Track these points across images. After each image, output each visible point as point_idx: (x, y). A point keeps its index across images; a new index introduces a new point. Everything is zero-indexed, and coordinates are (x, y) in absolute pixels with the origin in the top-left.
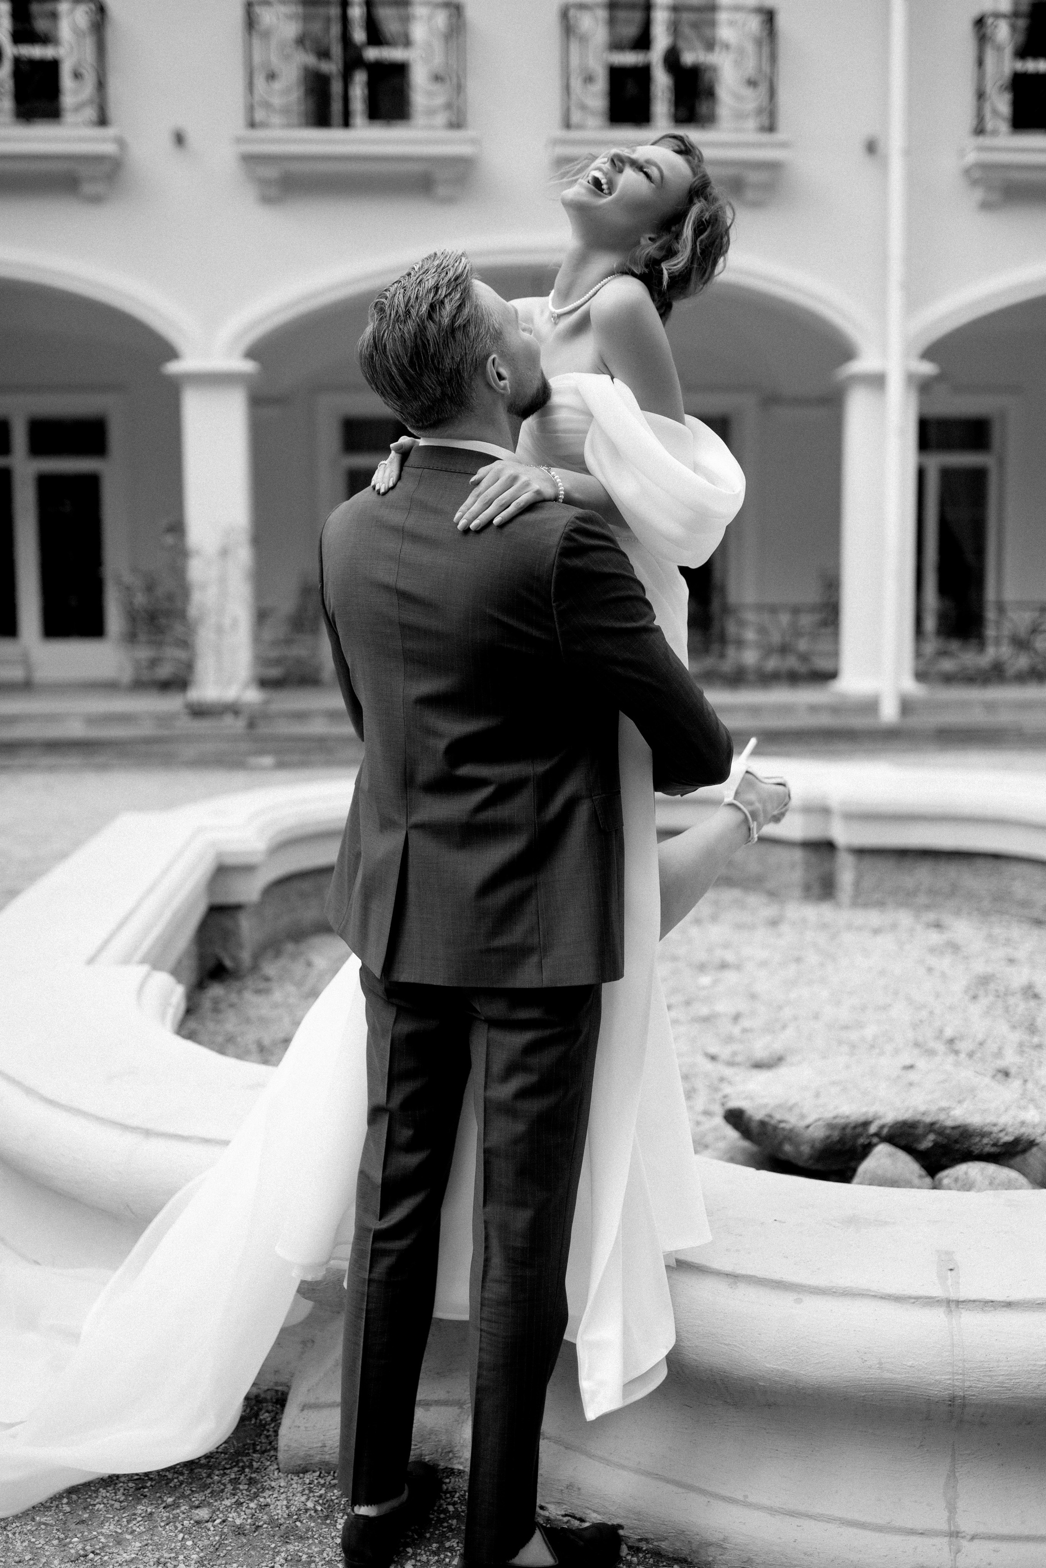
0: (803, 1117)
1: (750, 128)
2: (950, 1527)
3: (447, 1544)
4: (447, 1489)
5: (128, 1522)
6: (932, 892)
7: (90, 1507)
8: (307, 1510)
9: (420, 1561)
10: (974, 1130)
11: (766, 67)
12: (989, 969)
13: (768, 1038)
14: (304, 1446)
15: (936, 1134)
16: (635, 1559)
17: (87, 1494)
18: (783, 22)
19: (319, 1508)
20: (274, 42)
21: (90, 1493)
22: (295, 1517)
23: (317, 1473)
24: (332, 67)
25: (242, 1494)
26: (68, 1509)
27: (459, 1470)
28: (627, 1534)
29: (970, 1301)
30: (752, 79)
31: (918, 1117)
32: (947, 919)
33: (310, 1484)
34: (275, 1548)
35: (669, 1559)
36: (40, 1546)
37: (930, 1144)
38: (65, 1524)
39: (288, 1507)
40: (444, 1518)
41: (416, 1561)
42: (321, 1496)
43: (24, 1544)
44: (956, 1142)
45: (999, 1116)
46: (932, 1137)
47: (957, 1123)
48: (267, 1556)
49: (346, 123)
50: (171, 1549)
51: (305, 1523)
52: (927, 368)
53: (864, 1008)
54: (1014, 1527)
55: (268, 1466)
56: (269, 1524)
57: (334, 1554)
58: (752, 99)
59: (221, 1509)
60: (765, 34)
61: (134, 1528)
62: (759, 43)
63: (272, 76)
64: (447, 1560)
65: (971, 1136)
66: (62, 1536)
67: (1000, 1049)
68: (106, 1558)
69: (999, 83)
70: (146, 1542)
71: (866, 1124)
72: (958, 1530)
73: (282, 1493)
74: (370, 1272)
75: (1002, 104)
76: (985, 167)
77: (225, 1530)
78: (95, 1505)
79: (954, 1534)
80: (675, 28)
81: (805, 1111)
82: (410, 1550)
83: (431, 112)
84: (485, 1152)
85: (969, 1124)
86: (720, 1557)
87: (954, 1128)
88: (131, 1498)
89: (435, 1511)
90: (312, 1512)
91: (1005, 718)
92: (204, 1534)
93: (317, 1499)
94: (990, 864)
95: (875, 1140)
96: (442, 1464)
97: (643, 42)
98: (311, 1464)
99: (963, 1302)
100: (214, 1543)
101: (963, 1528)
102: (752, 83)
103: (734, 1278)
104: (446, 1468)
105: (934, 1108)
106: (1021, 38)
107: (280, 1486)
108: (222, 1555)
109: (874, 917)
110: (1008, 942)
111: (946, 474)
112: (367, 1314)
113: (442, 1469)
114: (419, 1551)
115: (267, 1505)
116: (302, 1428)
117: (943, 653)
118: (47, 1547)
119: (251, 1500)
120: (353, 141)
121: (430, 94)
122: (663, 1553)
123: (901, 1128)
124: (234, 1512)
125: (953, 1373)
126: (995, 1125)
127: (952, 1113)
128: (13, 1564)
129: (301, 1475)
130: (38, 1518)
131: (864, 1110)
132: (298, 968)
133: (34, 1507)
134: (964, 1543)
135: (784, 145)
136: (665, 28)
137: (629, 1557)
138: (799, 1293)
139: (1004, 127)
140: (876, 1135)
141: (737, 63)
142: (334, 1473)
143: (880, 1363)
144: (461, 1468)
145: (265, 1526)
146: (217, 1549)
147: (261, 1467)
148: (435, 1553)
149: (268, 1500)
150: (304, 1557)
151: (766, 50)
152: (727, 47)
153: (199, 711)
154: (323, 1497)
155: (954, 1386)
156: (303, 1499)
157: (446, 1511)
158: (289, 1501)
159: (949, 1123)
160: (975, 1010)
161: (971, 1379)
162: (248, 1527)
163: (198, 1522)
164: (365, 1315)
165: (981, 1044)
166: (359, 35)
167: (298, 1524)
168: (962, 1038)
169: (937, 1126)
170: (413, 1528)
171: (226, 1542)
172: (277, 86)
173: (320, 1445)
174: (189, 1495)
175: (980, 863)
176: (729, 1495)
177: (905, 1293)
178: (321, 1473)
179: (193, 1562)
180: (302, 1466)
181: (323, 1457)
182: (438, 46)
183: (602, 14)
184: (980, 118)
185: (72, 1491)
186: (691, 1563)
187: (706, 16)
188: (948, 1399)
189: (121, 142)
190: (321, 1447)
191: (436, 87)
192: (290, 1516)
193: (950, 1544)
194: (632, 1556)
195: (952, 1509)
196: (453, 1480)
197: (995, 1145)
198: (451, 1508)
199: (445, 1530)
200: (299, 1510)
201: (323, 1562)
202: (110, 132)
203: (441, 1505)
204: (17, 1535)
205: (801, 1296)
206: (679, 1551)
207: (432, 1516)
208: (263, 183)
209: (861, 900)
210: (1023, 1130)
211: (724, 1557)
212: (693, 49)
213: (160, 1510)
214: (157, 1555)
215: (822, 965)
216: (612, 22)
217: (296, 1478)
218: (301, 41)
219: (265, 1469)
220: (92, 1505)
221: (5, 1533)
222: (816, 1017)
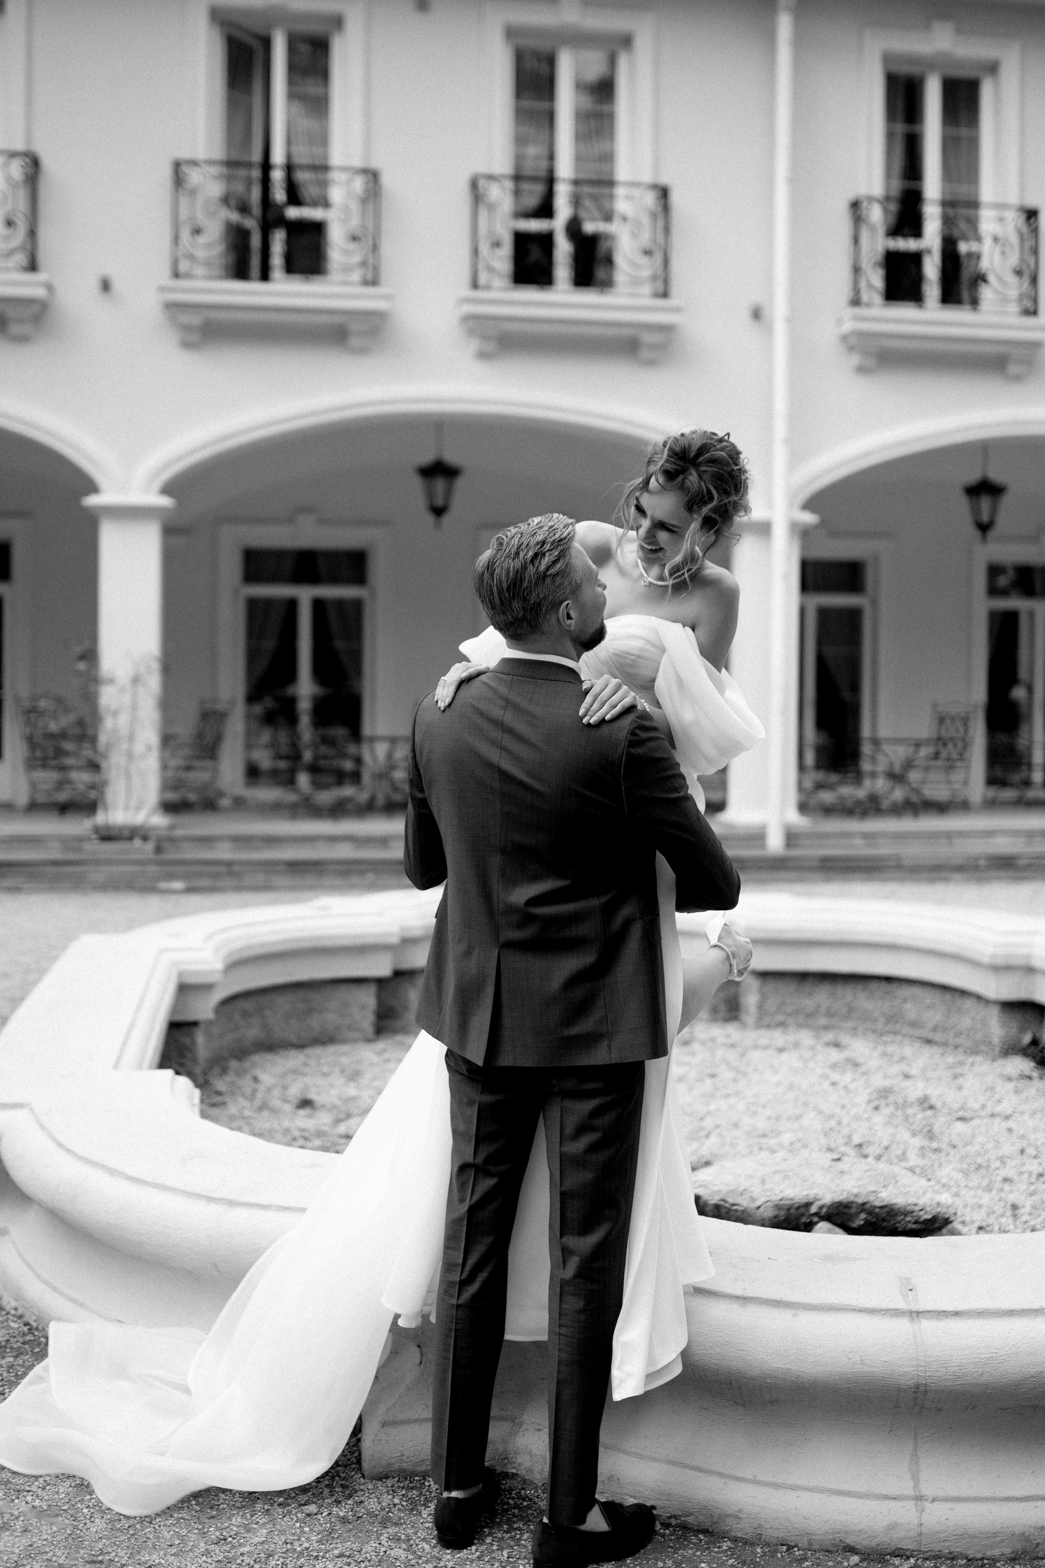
0: (753, 1199)
1: (644, 295)
2: (916, 1492)
3: (515, 1526)
4: (505, 1488)
5: (252, 1516)
6: (829, 1014)
7: (216, 1507)
8: (395, 1505)
9: (496, 1537)
10: (900, 1209)
11: (660, 238)
12: (887, 1083)
13: (695, 1145)
14: (386, 1456)
15: (866, 1214)
16: (667, 1532)
17: (210, 1498)
18: (676, 198)
19: (405, 1504)
20: (200, 199)
21: (212, 1497)
22: (387, 1510)
23: (397, 1479)
24: (251, 224)
25: (339, 1495)
26: (198, 1508)
27: (513, 1473)
28: (659, 1513)
29: (927, 1311)
30: (647, 249)
31: (851, 1199)
32: (845, 1039)
33: (391, 1487)
34: (377, 1531)
35: (694, 1531)
36: (184, 1534)
37: (862, 1223)
38: (199, 1519)
39: (379, 1503)
40: (507, 1508)
41: (493, 1537)
42: (403, 1495)
43: (171, 1533)
44: (884, 1220)
45: (918, 1198)
46: (863, 1216)
47: (885, 1203)
48: (373, 1537)
49: (265, 276)
50: (293, 1534)
51: (395, 1515)
52: (809, 518)
53: (778, 1118)
54: (965, 1492)
55: (353, 1475)
56: (367, 1515)
57: (426, 1534)
58: (647, 268)
59: (325, 1506)
60: (660, 209)
61: (258, 1520)
62: (654, 216)
63: (197, 231)
64: (518, 1536)
65: (896, 1215)
66: (200, 1527)
67: (904, 1153)
68: (242, 1541)
69: (873, 261)
70: (270, 1530)
71: (808, 1205)
72: (922, 1495)
73: (371, 1494)
74: (458, 1298)
75: (876, 279)
76: (860, 334)
77: (333, 1520)
78: (219, 1505)
79: (919, 1498)
80: (576, 201)
81: (754, 1195)
82: (486, 1530)
83: (347, 269)
84: (561, 1194)
85: (894, 1204)
86: (736, 1526)
87: (881, 1207)
88: (247, 1500)
89: (499, 1504)
90: (400, 1506)
91: (884, 849)
92: (316, 1523)
93: (401, 1497)
94: (884, 985)
95: (815, 1219)
96: (499, 1469)
97: (546, 210)
98: (392, 1471)
99: (922, 1312)
100: (327, 1529)
101: (925, 1492)
102: (648, 253)
103: (744, 1300)
104: (502, 1472)
105: (864, 1191)
106: (892, 220)
107: (368, 1489)
108: (336, 1537)
109: (778, 1037)
110: (902, 1059)
111: (824, 614)
112: (455, 1333)
113: (499, 1473)
114: (494, 1531)
115: (362, 1502)
116: (384, 1441)
117: (820, 786)
118: (190, 1535)
119: (348, 1499)
120: (271, 294)
121: (346, 252)
122: (688, 1526)
123: (837, 1207)
124: (336, 1507)
125: (918, 1366)
126: (916, 1205)
127: (880, 1195)
128: (166, 1547)
129: (384, 1480)
130: (176, 1515)
131: (805, 1193)
132: (246, 1083)
133: (168, 1508)
134: (927, 1504)
135: (677, 310)
136: (567, 200)
137: (662, 1531)
138: (795, 1309)
139: (878, 299)
140: (816, 1214)
141: (634, 235)
142: (410, 1478)
143: (862, 1360)
144: (514, 1471)
145: (365, 1516)
146: (330, 1533)
147: (347, 1477)
148: (507, 1532)
149: (362, 1498)
150: (403, 1537)
151: (660, 223)
152: (625, 219)
153: (108, 835)
154: (405, 1496)
155: (918, 1376)
156: (390, 1497)
157: (508, 1504)
158: (378, 1499)
159: (878, 1203)
160: (879, 1119)
161: (932, 1370)
162: (351, 1517)
163: (309, 1515)
164: (453, 1334)
165: (886, 1148)
166: (279, 195)
167: (390, 1514)
168: (869, 1143)
169: (868, 1206)
170: (484, 1515)
171: (336, 1528)
172: (201, 240)
173: (399, 1454)
174: (295, 1497)
175: (874, 985)
176: (741, 1475)
177: (878, 1306)
178: (399, 1479)
179: (314, 1542)
180: (384, 1473)
181: (401, 1465)
182: (355, 207)
183: (509, 185)
184: (856, 290)
185: (196, 1495)
186: (712, 1533)
187: (605, 190)
188: (914, 1387)
189: (50, 287)
190: (400, 1456)
191: (353, 246)
192: (382, 1509)
193: (916, 1506)
194: (664, 1530)
195: (916, 1479)
196: (508, 1481)
197: (916, 1222)
198: (511, 1502)
199: (510, 1516)
200: (389, 1505)
201: (419, 1539)
202: (41, 277)
203: (503, 1500)
204: (162, 1527)
205: (797, 1312)
206: (703, 1524)
207: (497, 1507)
208: (186, 328)
209: (765, 1021)
210: (939, 1209)
211: (739, 1526)
212: (593, 220)
213: (275, 1507)
214: (283, 1538)
215: (735, 1080)
216: (517, 193)
217: (380, 1483)
218: (226, 200)
219: (351, 1478)
220: (216, 1505)
221: (152, 1525)
222: (736, 1125)
